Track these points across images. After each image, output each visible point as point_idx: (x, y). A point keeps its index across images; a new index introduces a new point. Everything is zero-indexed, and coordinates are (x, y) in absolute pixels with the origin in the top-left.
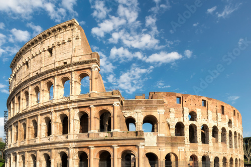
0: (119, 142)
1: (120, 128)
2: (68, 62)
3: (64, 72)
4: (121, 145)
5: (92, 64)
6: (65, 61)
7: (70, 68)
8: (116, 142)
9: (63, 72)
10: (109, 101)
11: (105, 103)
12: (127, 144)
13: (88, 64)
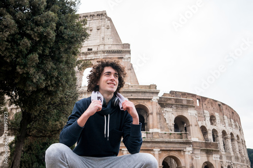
0: (161, 145)
1: (161, 128)
2: (94, 49)
3: (90, 59)
4: (165, 149)
5: (124, 54)
6: (90, 48)
7: (97, 55)
8: (157, 145)
9: (87, 59)
10: (147, 96)
11: (142, 98)
12: (172, 149)
13: (120, 54)
